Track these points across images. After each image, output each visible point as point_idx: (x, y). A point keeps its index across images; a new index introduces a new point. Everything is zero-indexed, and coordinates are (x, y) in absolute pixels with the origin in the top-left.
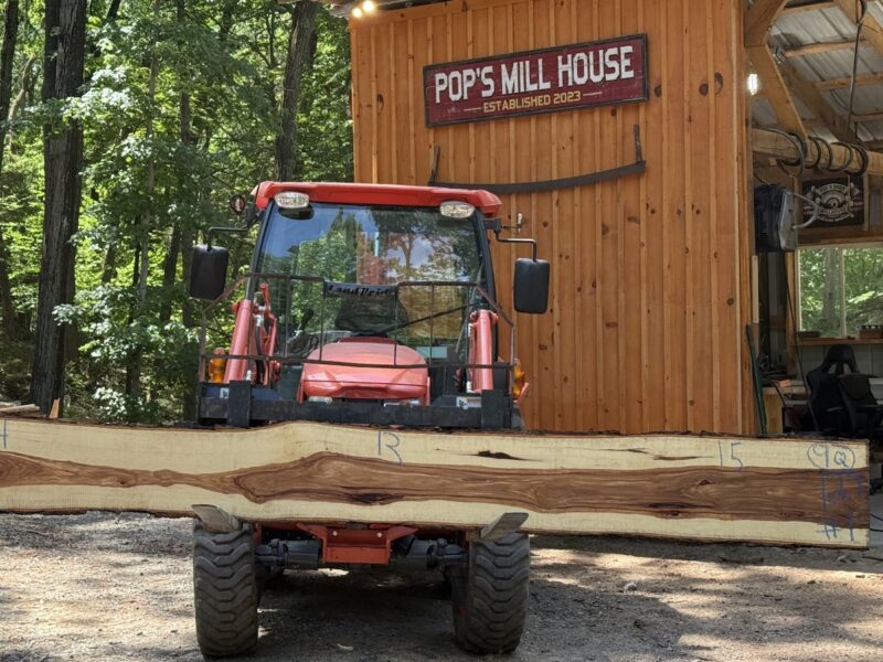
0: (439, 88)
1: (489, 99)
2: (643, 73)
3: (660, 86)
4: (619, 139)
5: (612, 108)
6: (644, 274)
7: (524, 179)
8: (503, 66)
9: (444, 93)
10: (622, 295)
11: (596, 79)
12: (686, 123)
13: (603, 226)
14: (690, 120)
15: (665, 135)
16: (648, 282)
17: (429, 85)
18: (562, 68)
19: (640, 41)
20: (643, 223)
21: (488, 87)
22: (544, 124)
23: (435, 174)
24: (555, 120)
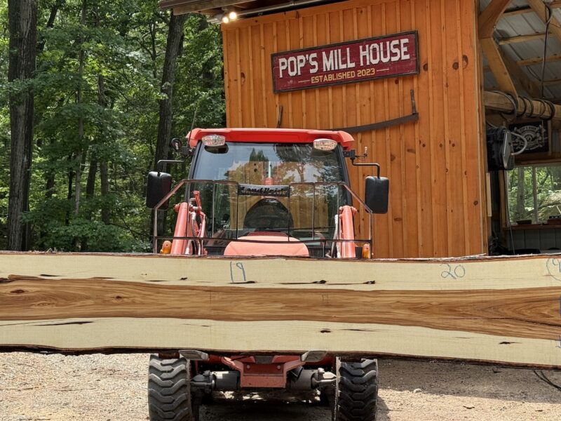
0: (282, 68)
1: (315, 75)
2: (416, 56)
3: (427, 64)
4: (401, 99)
5: (395, 79)
6: (419, 186)
7: (339, 126)
8: (324, 53)
9: (285, 71)
10: (404, 200)
11: (385, 60)
12: (445, 88)
13: (391, 155)
14: (447, 86)
15: (431, 95)
16: (421, 191)
17: (275, 66)
18: (362, 53)
19: (413, 35)
20: (417, 153)
21: (314, 67)
22: (351, 90)
24: (358, 87)
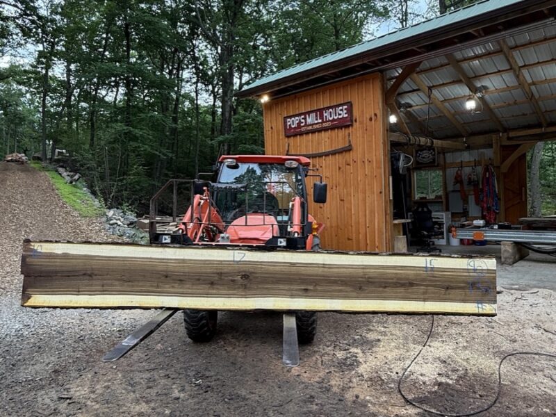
0: (288, 124)
1: (303, 126)
2: (351, 115)
3: (356, 119)
4: (343, 138)
5: (341, 127)
6: (352, 183)
7: (314, 152)
8: (307, 116)
9: (290, 125)
10: (345, 191)
11: (336, 118)
13: (339, 167)
14: (366, 130)
15: (358, 136)
16: (353, 186)
17: (285, 123)
18: (325, 115)
19: (349, 104)
20: (351, 166)
21: (302, 123)
22: (320, 134)
23: (288, 151)
24: (323, 132)
